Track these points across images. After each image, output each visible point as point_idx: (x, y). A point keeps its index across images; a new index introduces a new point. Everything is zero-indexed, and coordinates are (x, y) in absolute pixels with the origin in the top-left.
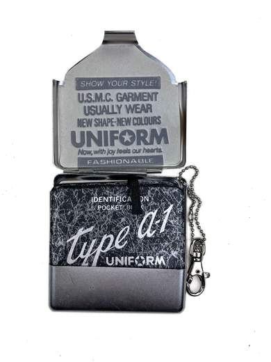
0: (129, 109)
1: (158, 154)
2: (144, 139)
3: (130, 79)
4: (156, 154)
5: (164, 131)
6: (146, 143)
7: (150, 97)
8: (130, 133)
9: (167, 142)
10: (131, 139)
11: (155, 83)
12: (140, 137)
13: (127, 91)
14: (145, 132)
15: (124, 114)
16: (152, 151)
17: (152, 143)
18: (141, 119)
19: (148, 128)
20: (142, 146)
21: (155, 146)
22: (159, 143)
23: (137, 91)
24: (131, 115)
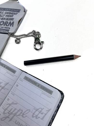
0: (7, 16)
1: (9, 29)
3: (11, 9)
4: (8, 29)
5: (13, 22)
6: (6, 26)
7: (15, 14)
8: (3, 22)
9: (13, 26)
10: (3, 24)
11: (18, 11)
12: (5, 24)
13: (9, 12)
14: (8, 22)
16: (7, 28)
17: (8, 26)
18: (8, 18)
19: (9, 21)
20: (5, 26)
21: (9, 27)
22: (10, 26)
23: (12, 12)
24: (6, 17)
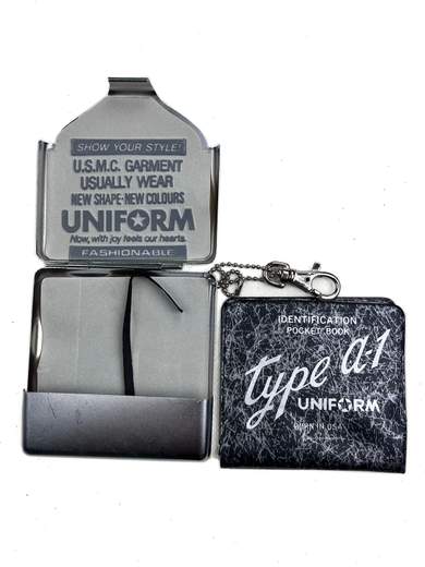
0: (141, 182)
1: (182, 244)
2: (161, 222)
3: (144, 142)
4: (177, 243)
5: (188, 213)
6: (164, 229)
7: (171, 166)
8: (143, 214)
9: (192, 227)
10: (144, 222)
11: (179, 147)
12: (156, 220)
13: (140, 158)
14: (162, 213)
15: (134, 189)
16: (173, 239)
17: (171, 229)
18: (157, 195)
19: (167, 208)
20: (159, 232)
21: (176, 232)
22: (181, 229)
23: (154, 158)
24: (145, 190)
